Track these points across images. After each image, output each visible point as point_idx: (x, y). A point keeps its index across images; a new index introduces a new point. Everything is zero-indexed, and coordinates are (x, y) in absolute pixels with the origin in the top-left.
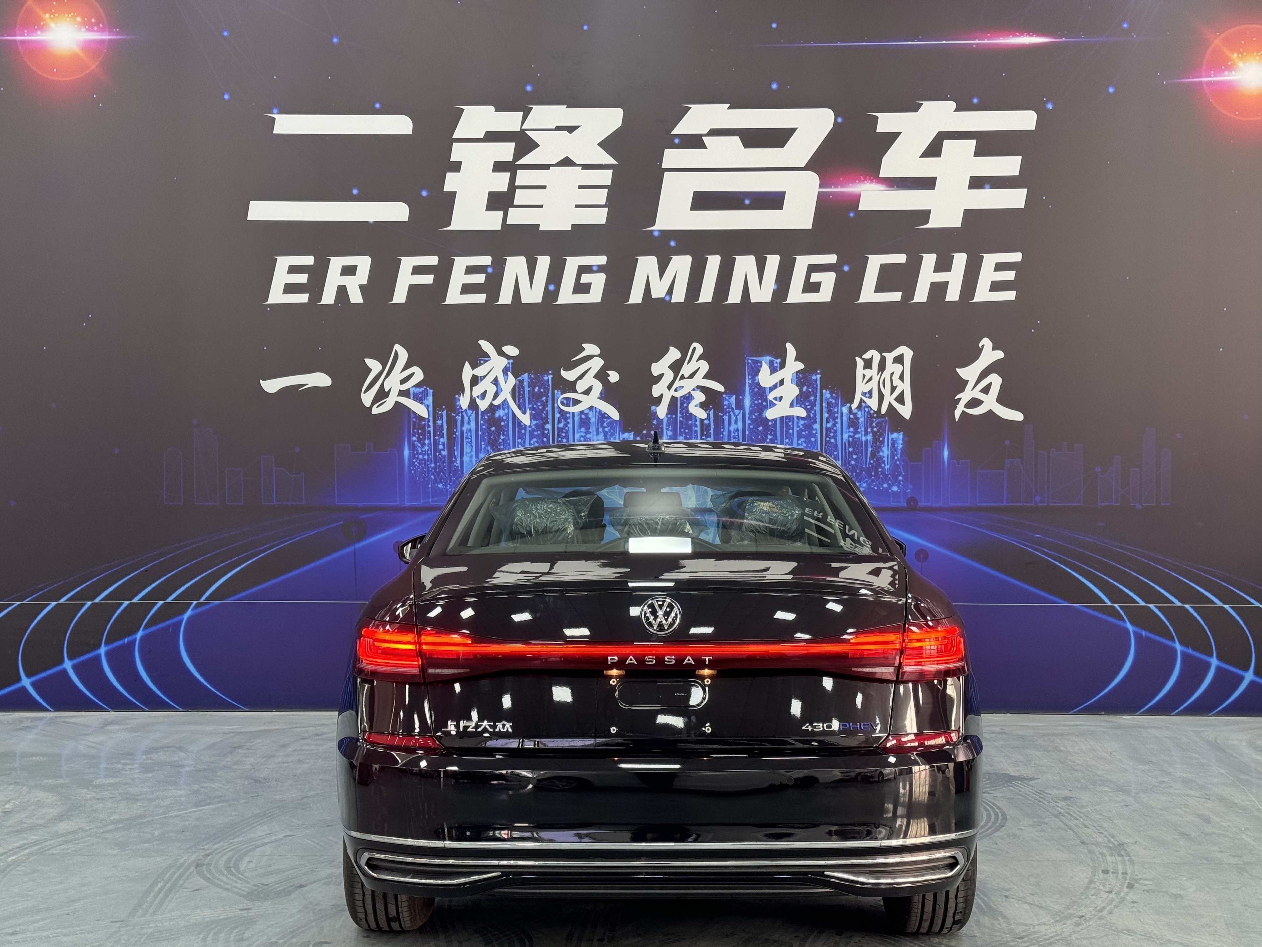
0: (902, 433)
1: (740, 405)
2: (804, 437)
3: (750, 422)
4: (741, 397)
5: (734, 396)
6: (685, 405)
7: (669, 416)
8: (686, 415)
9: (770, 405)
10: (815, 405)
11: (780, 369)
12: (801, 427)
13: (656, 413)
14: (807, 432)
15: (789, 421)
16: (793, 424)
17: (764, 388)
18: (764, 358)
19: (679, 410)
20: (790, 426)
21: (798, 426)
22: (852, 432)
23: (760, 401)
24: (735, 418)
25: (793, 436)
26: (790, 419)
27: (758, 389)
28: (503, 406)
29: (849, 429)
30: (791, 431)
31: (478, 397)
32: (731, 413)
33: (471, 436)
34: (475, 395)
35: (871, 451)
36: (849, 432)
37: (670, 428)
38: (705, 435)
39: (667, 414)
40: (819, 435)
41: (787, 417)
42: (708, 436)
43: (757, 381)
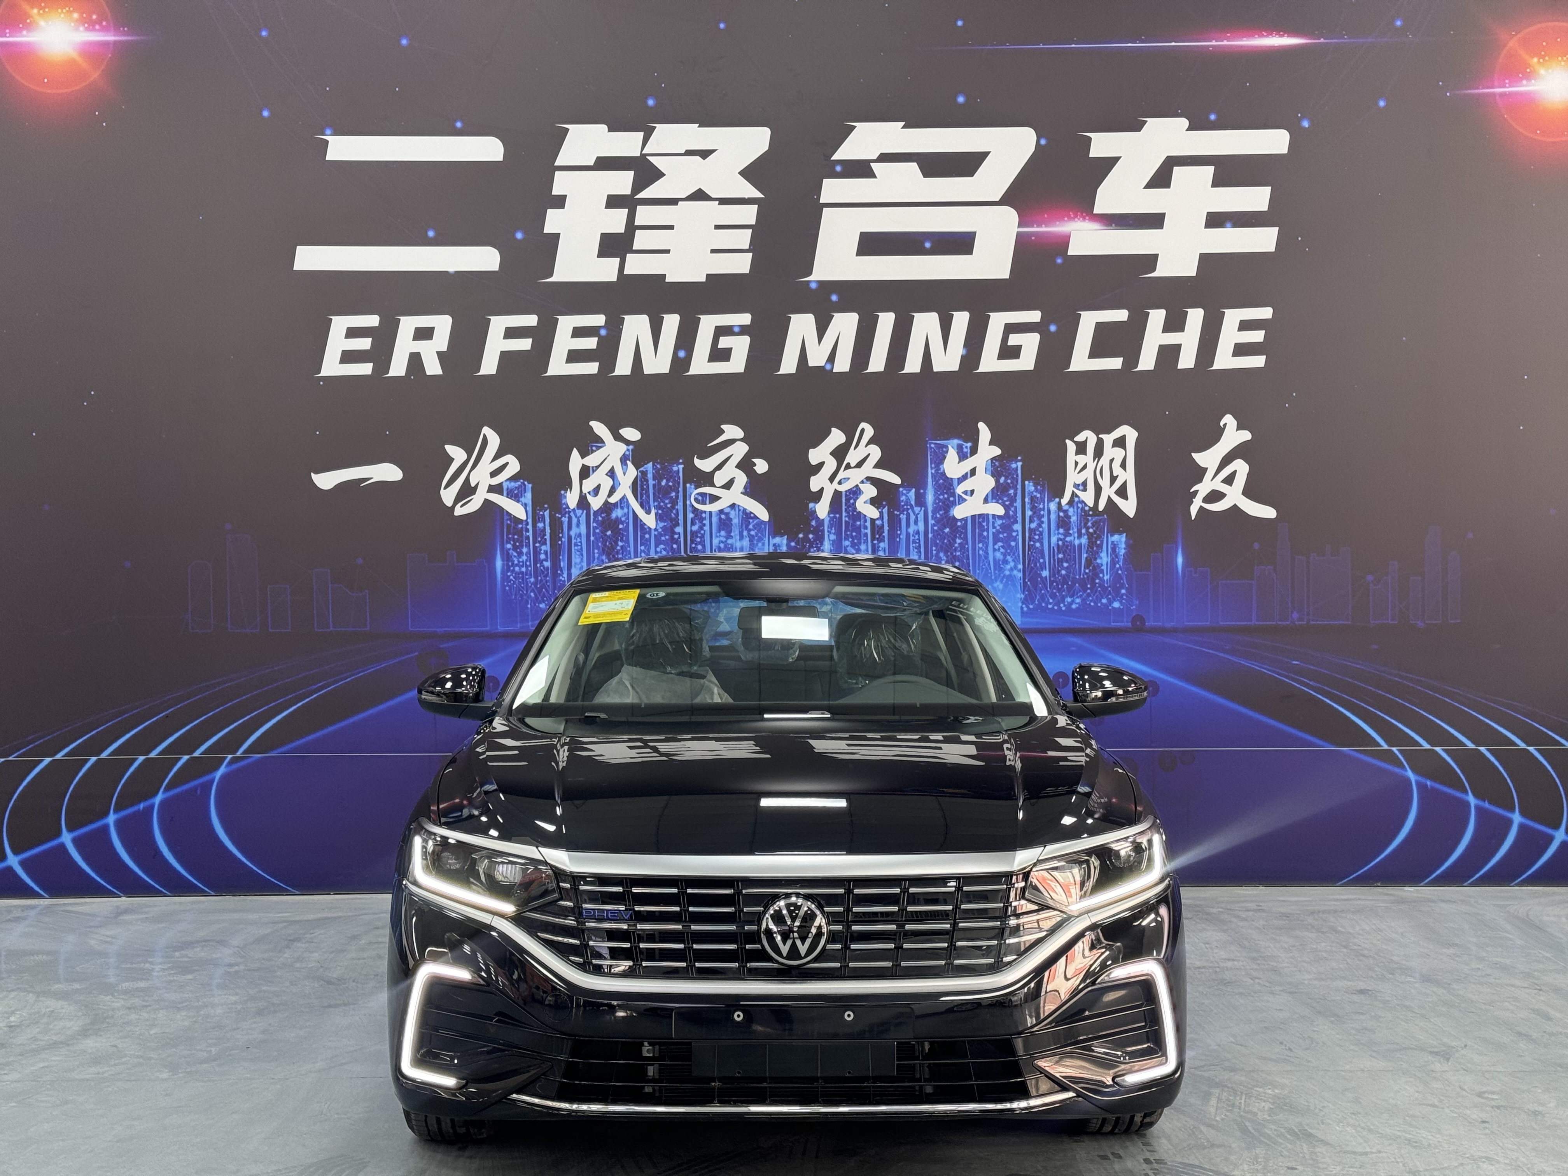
0: (1125, 535)
1: (921, 500)
2: (1001, 540)
3: (933, 522)
4: (922, 491)
5: (913, 490)
6: (852, 501)
7: (832, 515)
8: (853, 513)
9: (959, 501)
10: (1016, 502)
11: (971, 456)
12: (998, 528)
13: (815, 511)
14: (1005, 535)
15: (983, 521)
16: (988, 524)
17: (952, 479)
18: (951, 441)
19: (844, 507)
20: (984, 526)
21: (994, 527)
22: (1061, 534)
23: (946, 496)
24: (914, 517)
25: (988, 539)
26: (983, 518)
27: (944, 480)
28: (621, 503)
29: (1058, 530)
30: (985, 534)
31: (589, 493)
32: (910, 511)
33: (581, 542)
34: (585, 490)
35: (1086, 558)
36: (1059, 533)
37: (833, 531)
38: (878, 539)
39: (829, 513)
40: (1020, 538)
41: (980, 515)
42: (881, 540)
43: (942, 471)
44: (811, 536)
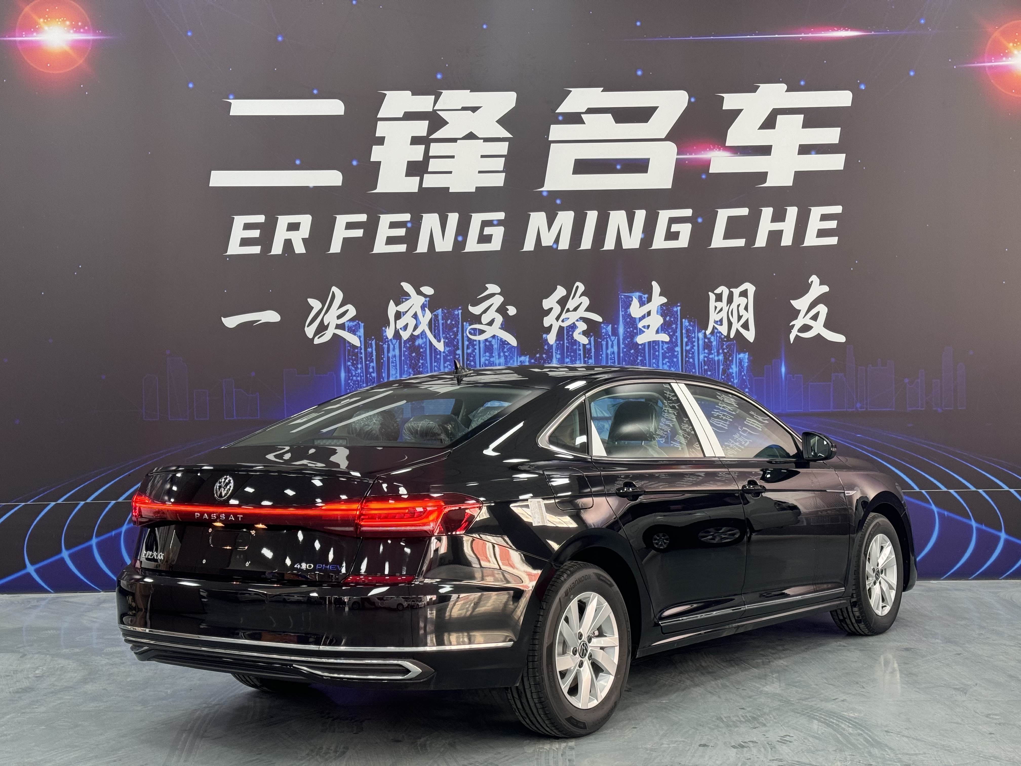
0: (747, 353)
1: (615, 332)
2: (667, 358)
3: (623, 346)
4: (616, 326)
5: (610, 325)
6: (571, 333)
7: (558, 342)
8: (571, 341)
9: (640, 332)
10: (677, 332)
11: (647, 303)
12: (665, 349)
13: (547, 340)
14: (670, 354)
15: (656, 345)
16: (659, 348)
17: (635, 318)
18: (634, 294)
19: (565, 337)
20: (656, 349)
21: (663, 349)
22: (707, 353)
23: (631, 329)
24: (611, 343)
25: (659, 357)
26: (656, 344)
27: (630, 319)
28: (421, 335)
29: (704, 350)
30: (657, 353)
31: (401, 329)
32: (608, 339)
33: (395, 361)
34: (398, 327)
35: (723, 369)
36: (705, 353)
37: (559, 352)
38: (587, 357)
39: (556, 341)
40: (680, 356)
41: (654, 341)
42: (590, 358)
43: (629, 313)
44: (544, 356)
